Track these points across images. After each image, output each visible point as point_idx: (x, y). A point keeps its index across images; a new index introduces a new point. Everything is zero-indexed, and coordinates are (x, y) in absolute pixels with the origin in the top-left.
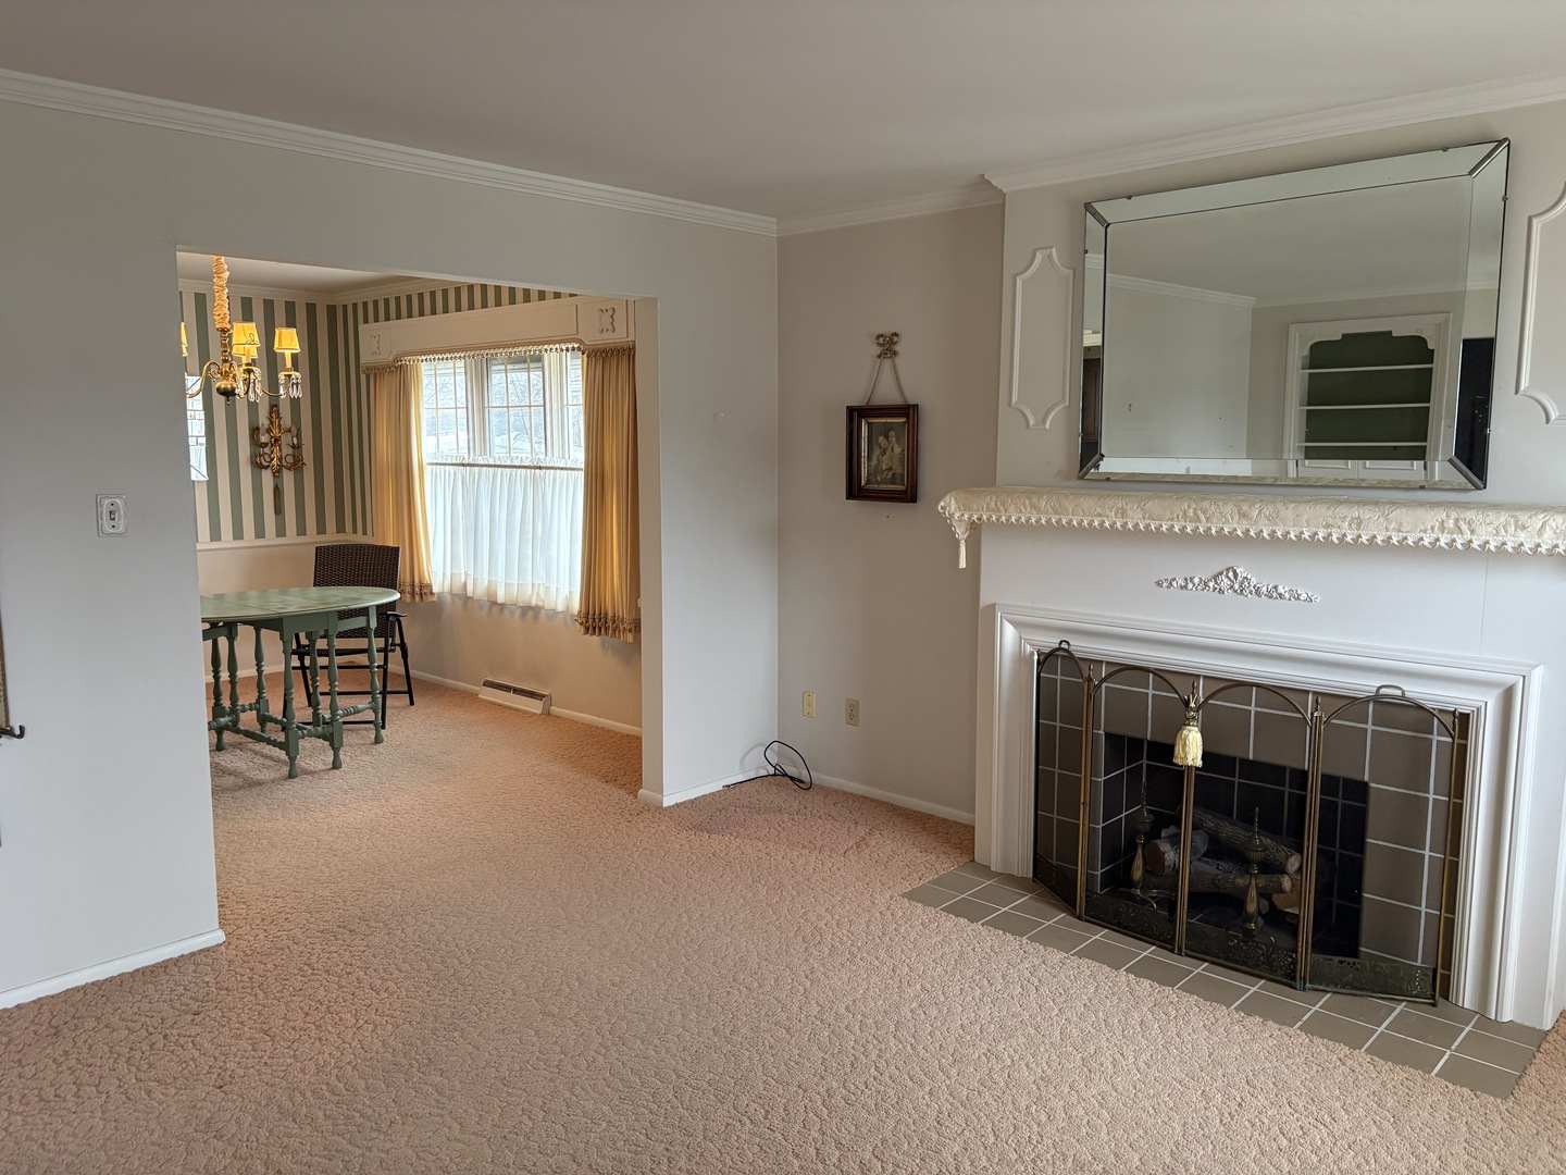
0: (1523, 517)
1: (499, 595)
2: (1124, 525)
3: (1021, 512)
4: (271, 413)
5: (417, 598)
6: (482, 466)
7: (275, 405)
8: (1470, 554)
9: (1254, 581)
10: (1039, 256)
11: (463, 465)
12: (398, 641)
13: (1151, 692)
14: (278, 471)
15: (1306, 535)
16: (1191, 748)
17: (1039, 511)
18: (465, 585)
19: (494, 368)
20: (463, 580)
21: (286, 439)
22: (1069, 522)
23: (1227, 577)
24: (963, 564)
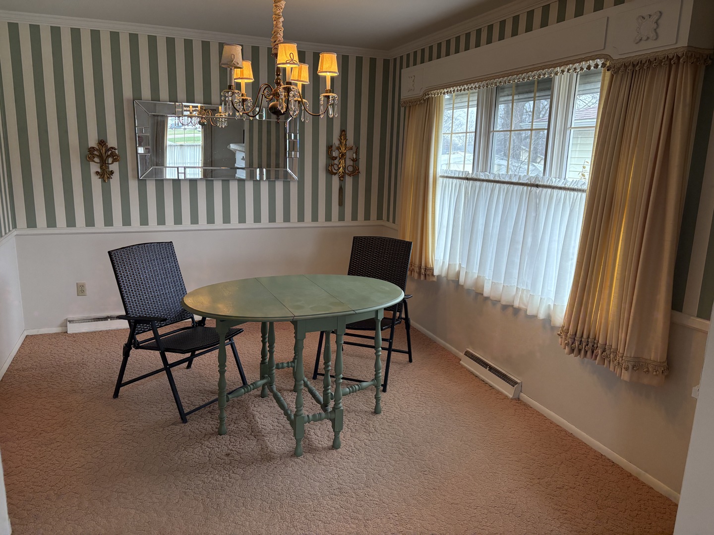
1: (485, 290)
4: (341, 136)
5: (422, 277)
6: (483, 180)
7: (344, 131)
11: (467, 179)
12: (403, 316)
14: (343, 177)
18: (458, 274)
19: (502, 99)
20: (457, 269)
21: (350, 155)
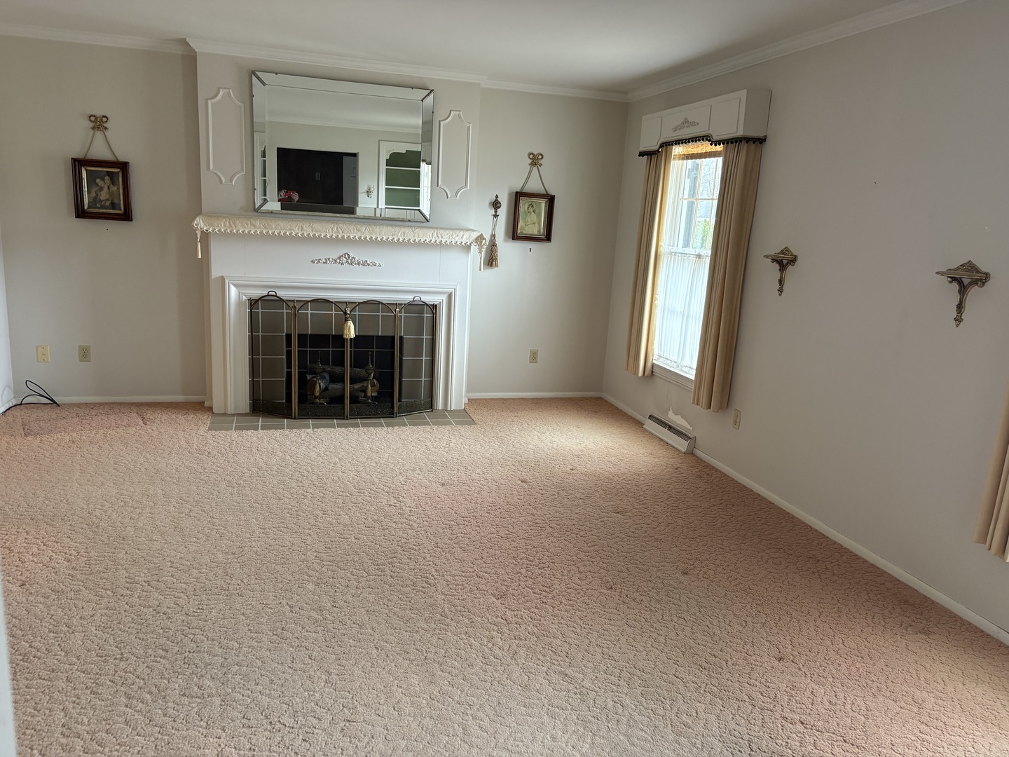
0: (457, 232)
2: (303, 235)
3: (245, 227)
8: (442, 246)
9: (357, 259)
10: (221, 92)
13: (309, 312)
15: (384, 239)
16: (351, 331)
17: (255, 227)
22: (273, 233)
23: (345, 257)
24: (200, 257)
